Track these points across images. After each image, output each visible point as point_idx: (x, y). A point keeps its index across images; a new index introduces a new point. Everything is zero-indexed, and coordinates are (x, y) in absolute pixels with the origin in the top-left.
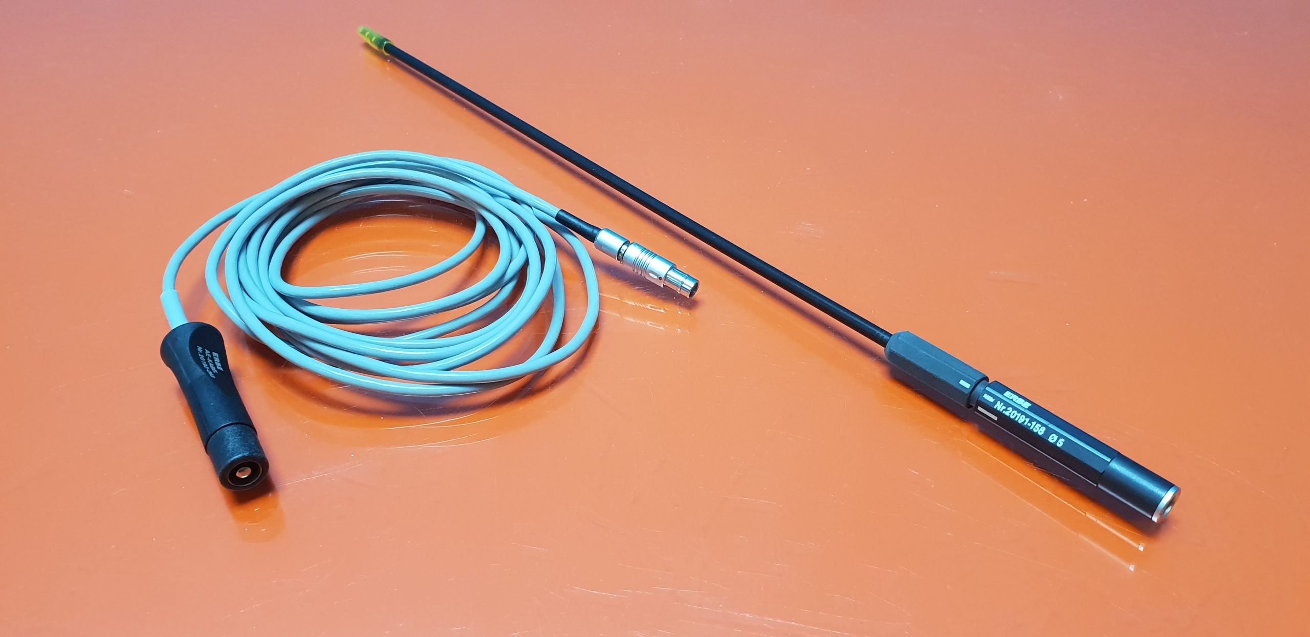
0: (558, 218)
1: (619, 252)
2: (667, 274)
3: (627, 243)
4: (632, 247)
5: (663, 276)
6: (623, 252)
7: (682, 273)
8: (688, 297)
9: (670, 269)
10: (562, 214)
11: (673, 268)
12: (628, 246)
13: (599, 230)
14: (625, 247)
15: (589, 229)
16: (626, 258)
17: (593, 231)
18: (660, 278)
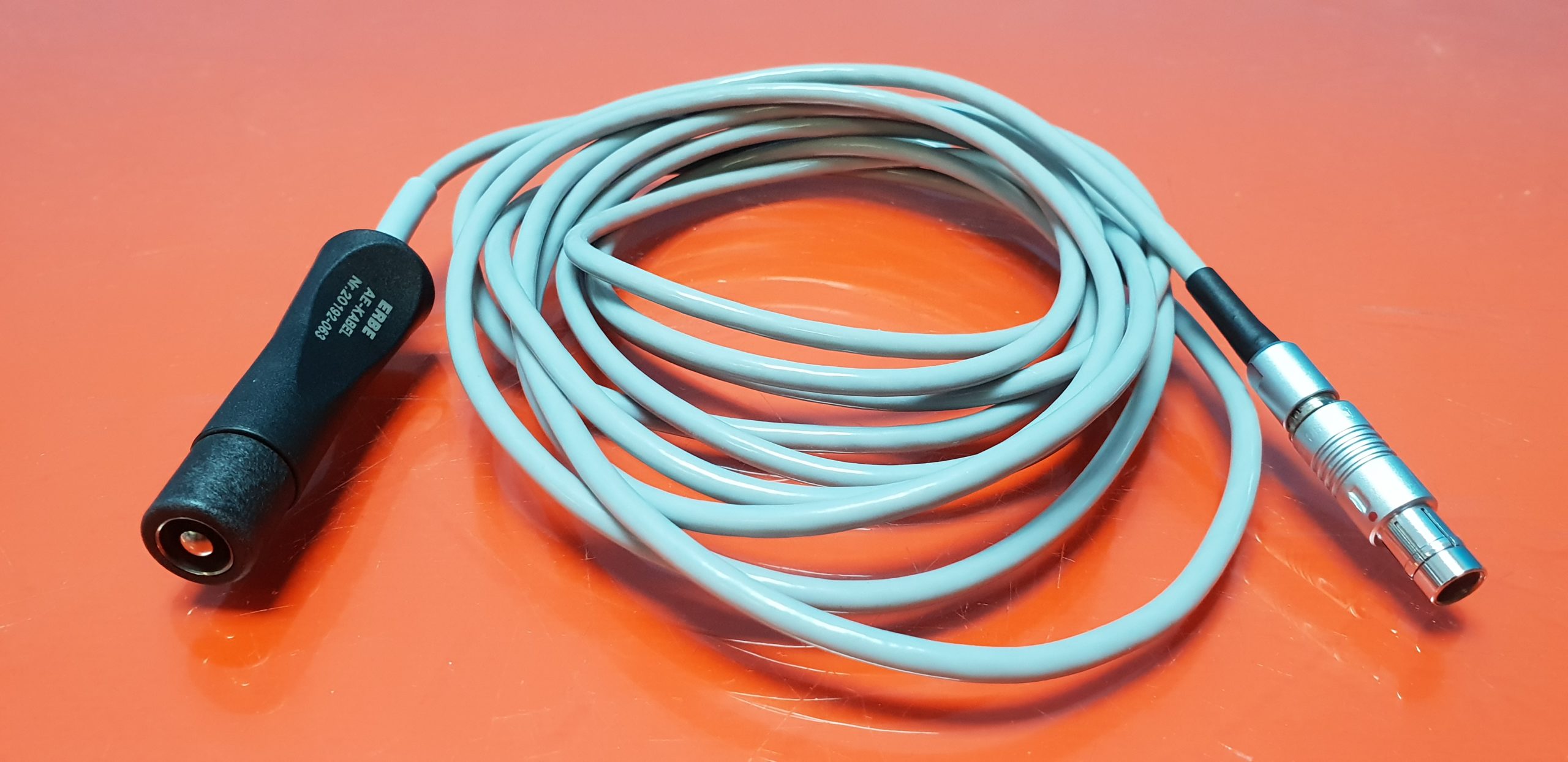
0: (1194, 285)
1: (1297, 408)
2: (1399, 511)
3: (1328, 395)
4: (1334, 407)
5: (1382, 514)
6: (1304, 414)
7: (1443, 529)
8: (1432, 600)
9: (1414, 504)
10: (1207, 278)
11: (1423, 504)
12: (1325, 403)
13: (1274, 339)
14: (1316, 402)
15: (1251, 331)
16: (1306, 432)
17: (1257, 338)
18: (1373, 516)
